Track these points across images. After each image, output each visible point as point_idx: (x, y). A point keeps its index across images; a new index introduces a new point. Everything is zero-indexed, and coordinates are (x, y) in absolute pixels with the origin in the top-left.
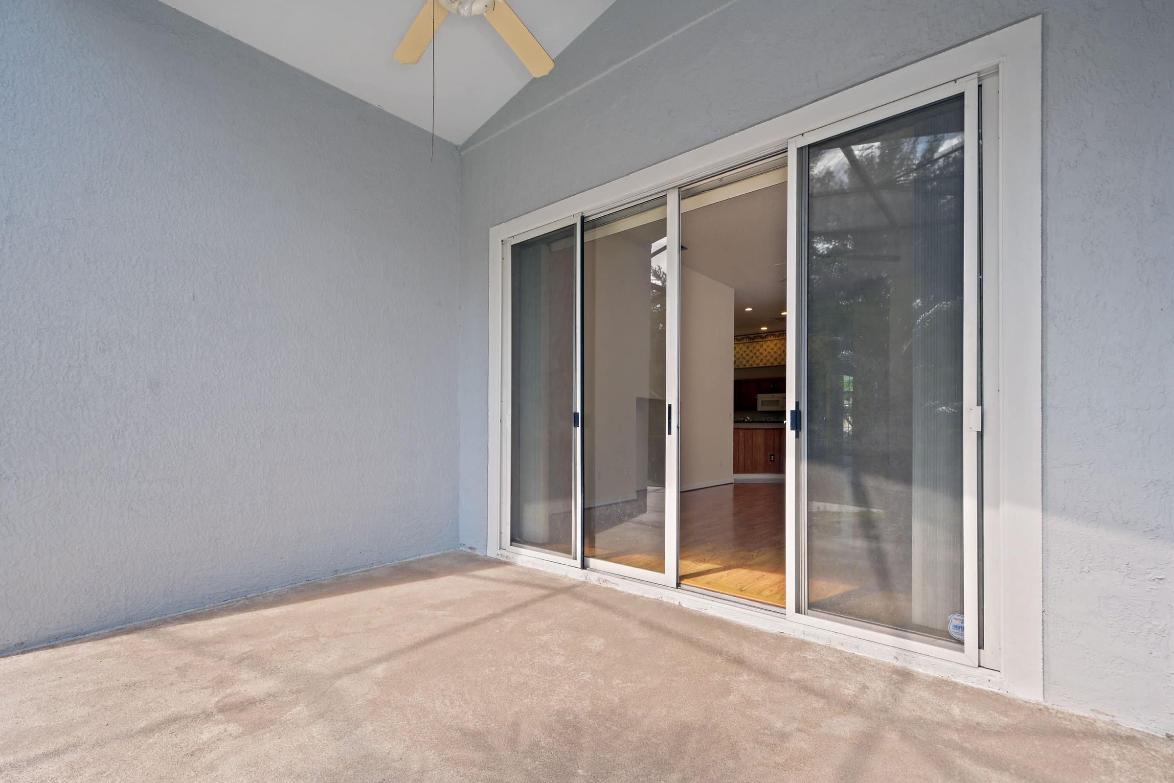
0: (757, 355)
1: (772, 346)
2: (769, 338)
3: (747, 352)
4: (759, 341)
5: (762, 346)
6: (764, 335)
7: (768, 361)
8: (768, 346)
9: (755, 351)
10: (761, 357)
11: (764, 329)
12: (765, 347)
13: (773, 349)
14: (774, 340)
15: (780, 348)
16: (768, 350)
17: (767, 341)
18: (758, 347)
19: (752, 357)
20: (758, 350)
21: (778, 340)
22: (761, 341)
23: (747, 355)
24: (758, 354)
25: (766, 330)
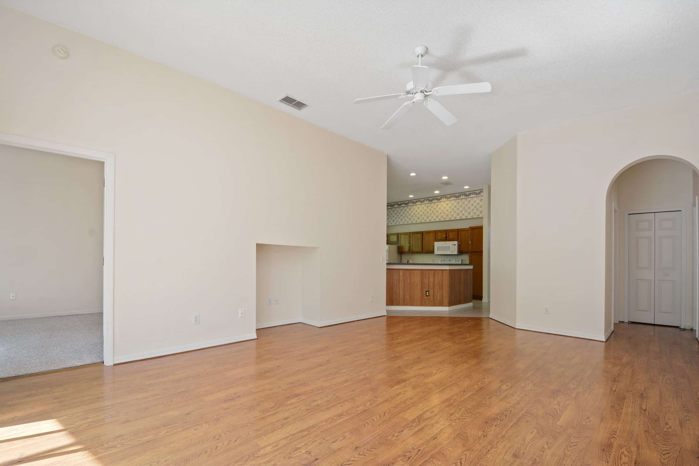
0: (434, 213)
1: (445, 205)
2: (443, 200)
3: (427, 211)
4: (435, 202)
5: (437, 206)
6: (439, 197)
7: (442, 217)
8: (442, 206)
9: (432, 210)
10: (437, 214)
11: (437, 192)
12: (440, 206)
13: (445, 208)
14: (446, 201)
15: (450, 207)
16: (442, 208)
17: (441, 202)
18: (435, 207)
19: (431, 214)
20: (435, 209)
21: (449, 201)
22: (437, 202)
23: (428, 213)
24: (435, 211)
25: (438, 193)
